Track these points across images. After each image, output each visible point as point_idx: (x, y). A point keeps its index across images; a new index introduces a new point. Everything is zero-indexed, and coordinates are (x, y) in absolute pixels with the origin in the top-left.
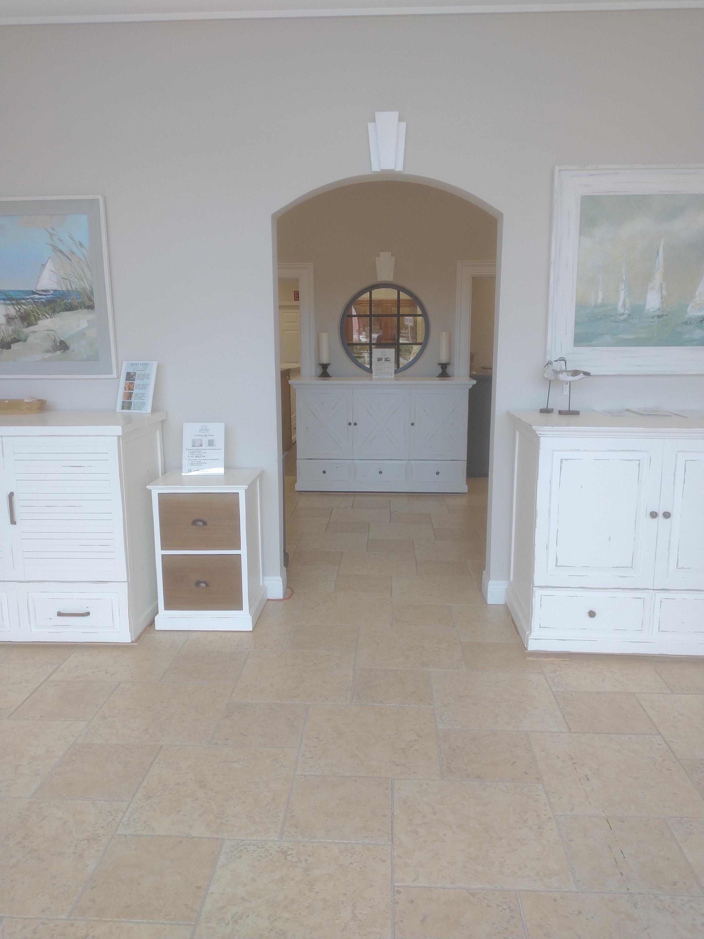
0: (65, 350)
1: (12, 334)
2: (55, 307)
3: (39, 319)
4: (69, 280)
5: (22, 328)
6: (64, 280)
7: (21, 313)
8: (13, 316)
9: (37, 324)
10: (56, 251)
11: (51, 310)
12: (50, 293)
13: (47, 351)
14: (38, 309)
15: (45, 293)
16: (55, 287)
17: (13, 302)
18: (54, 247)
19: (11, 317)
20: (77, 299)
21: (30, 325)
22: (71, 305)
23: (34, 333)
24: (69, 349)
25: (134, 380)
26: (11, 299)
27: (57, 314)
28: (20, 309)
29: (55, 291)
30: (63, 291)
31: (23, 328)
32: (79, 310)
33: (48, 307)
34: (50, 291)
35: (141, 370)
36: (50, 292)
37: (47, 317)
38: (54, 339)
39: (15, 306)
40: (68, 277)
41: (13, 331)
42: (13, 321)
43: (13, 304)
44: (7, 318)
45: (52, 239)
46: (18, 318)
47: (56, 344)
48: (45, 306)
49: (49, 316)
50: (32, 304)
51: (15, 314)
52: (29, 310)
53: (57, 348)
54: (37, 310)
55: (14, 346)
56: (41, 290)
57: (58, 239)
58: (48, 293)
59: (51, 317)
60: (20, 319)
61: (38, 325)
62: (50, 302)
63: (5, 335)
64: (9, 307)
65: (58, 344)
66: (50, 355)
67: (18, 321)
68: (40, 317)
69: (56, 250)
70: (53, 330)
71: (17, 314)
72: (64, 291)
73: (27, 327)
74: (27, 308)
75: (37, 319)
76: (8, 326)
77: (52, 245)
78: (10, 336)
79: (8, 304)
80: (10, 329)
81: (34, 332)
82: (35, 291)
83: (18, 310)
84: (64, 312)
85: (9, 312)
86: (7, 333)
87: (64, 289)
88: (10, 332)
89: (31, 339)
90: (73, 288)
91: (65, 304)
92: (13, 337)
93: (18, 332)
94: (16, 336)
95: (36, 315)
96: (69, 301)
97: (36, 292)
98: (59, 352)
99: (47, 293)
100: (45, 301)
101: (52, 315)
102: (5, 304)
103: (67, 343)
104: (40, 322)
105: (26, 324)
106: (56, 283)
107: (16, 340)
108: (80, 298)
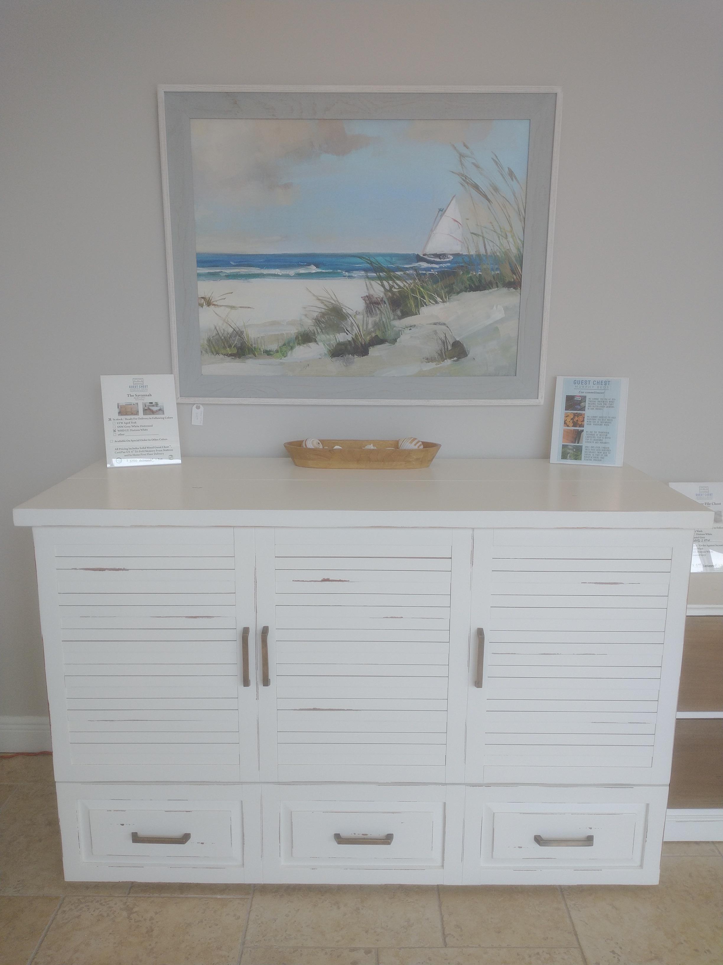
0: (459, 358)
1: (372, 330)
2: (452, 284)
3: (423, 304)
4: (483, 237)
5: (392, 318)
6: (473, 235)
7: (393, 293)
8: (378, 299)
9: (419, 312)
10: (466, 185)
11: (446, 290)
12: (448, 260)
13: (430, 360)
14: (423, 287)
15: (439, 260)
16: (457, 248)
17: (381, 274)
18: (464, 178)
19: (374, 300)
20: (492, 270)
21: (405, 314)
22: (480, 281)
23: (411, 328)
24: (467, 356)
25: (583, 409)
26: (378, 269)
27: (454, 297)
28: (391, 287)
29: (456, 255)
30: (470, 256)
31: (394, 319)
32: (494, 290)
33: (440, 284)
34: (449, 256)
35: (595, 393)
36: (448, 258)
37: (437, 302)
38: (443, 338)
39: (385, 283)
40: (482, 233)
41: (376, 324)
42: (378, 308)
43: (380, 278)
44: (368, 302)
45: (462, 164)
46: (386, 302)
47: (446, 347)
48: (436, 282)
49: (441, 299)
50: (414, 279)
51: (382, 295)
52: (408, 289)
53: (447, 353)
54: (421, 289)
55: (374, 351)
56: (433, 255)
57: (473, 163)
58: (445, 260)
59: (444, 302)
60: (389, 304)
61: (419, 314)
62: (444, 274)
63: (360, 331)
64: (373, 283)
65: (450, 348)
66: (432, 365)
67: (386, 308)
68: (423, 301)
69: (467, 183)
70: (444, 324)
71: (385, 294)
72: (472, 255)
73: (400, 318)
74: (405, 286)
75: (420, 304)
76: (368, 316)
77: (461, 175)
78: (370, 333)
79: (373, 279)
80: (371, 320)
81: (411, 326)
82: (422, 256)
83: (387, 287)
84: (468, 293)
85: (372, 292)
86: (365, 327)
87: (473, 252)
88: (370, 326)
89: (404, 339)
90: (489, 251)
91: (471, 279)
92: (373, 335)
93: (385, 327)
94: (379, 333)
95: (419, 297)
96: (479, 273)
97: (424, 257)
98: (449, 360)
99: (442, 260)
100: (436, 273)
101: (446, 297)
102: (368, 277)
103: (465, 345)
104: (424, 310)
105: (399, 313)
106: (460, 241)
107: (377, 341)
108: (497, 269)
